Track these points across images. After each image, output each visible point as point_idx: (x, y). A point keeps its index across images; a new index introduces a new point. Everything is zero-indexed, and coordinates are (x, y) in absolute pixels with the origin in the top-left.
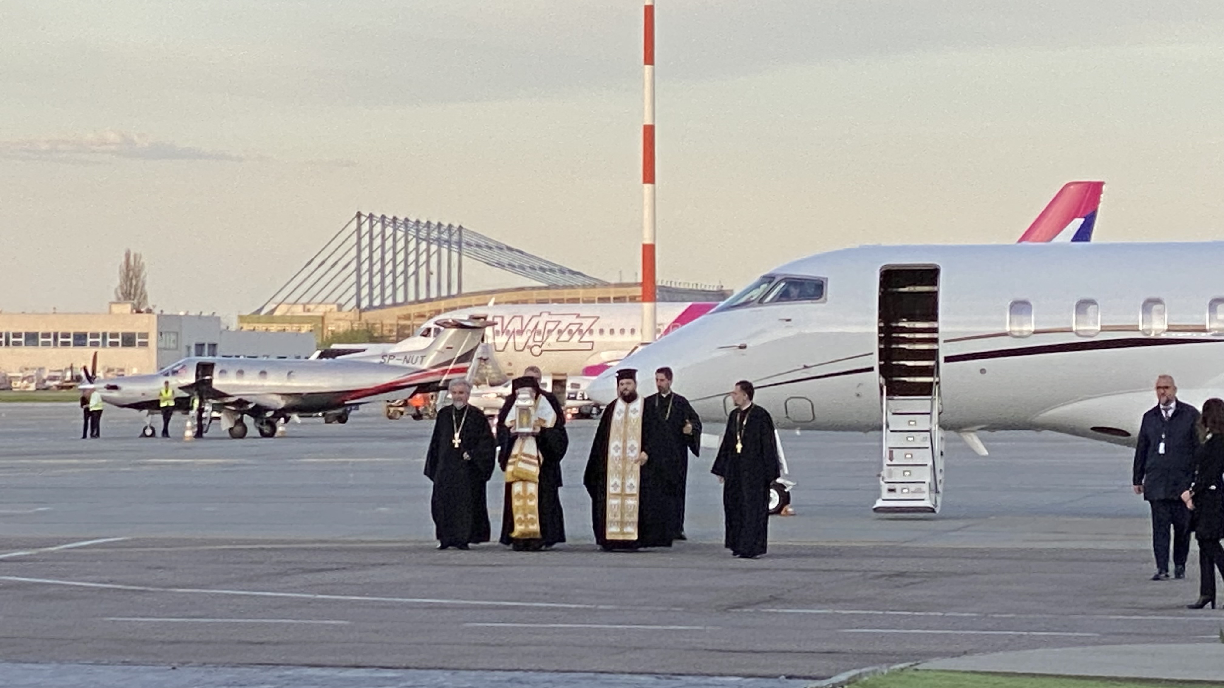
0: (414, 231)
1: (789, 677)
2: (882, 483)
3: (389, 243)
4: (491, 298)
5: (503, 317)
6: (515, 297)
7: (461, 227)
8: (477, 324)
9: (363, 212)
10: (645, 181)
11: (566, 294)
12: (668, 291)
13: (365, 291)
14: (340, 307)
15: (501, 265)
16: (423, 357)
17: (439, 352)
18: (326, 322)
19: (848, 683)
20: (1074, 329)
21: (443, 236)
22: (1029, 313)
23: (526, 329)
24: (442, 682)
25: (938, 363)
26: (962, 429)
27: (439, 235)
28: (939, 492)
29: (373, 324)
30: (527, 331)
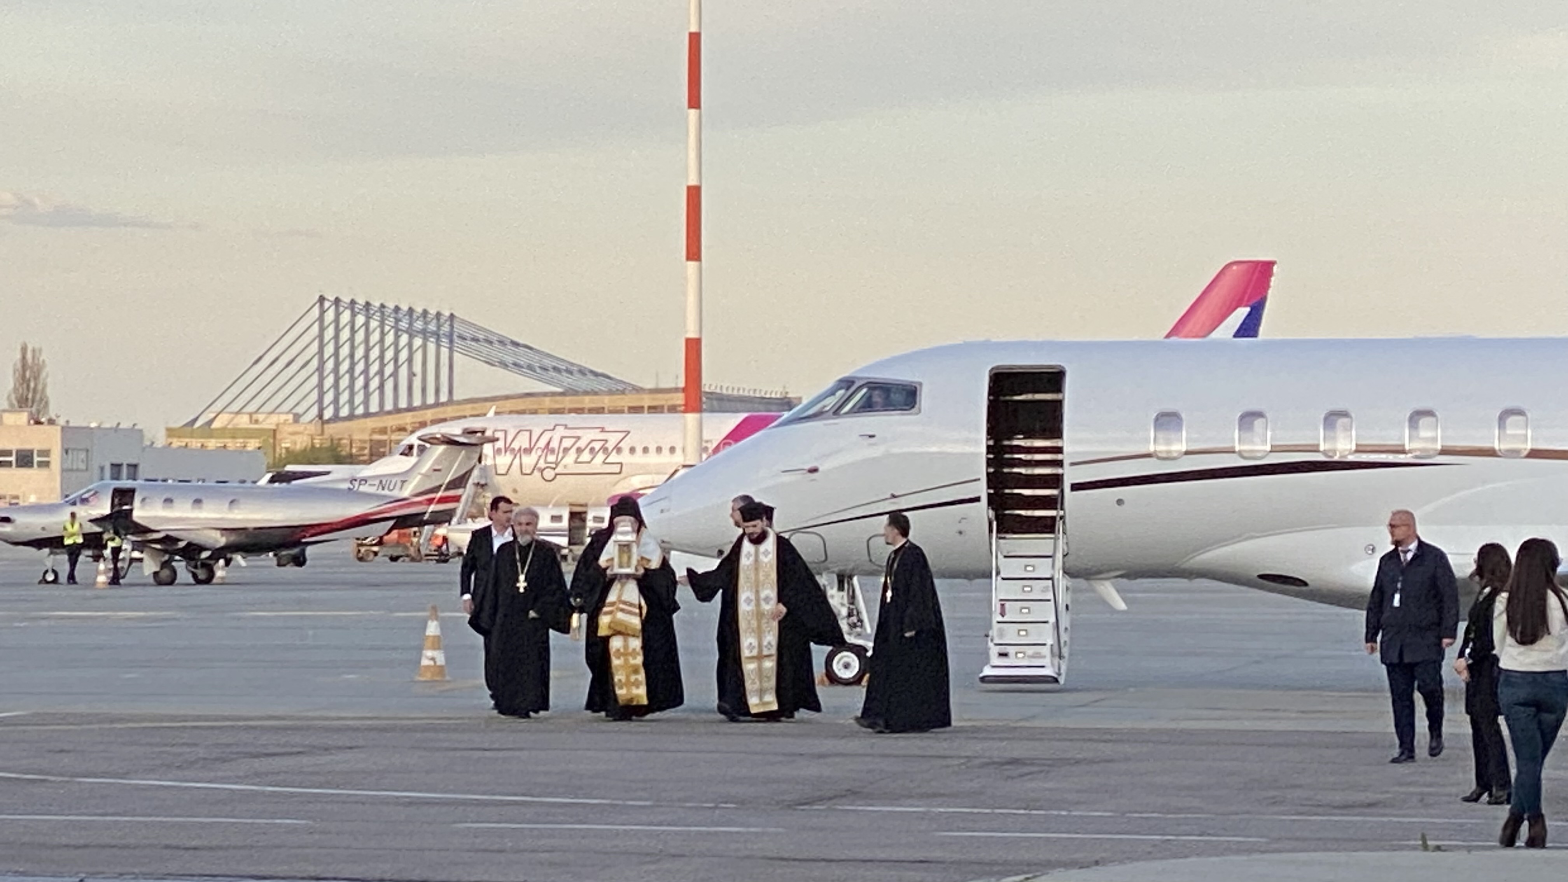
0: (393, 320)
2: (991, 645)
3: (360, 336)
4: (491, 407)
5: (506, 432)
6: (520, 404)
7: (452, 316)
8: (473, 440)
9: (326, 296)
10: (688, 258)
11: (587, 402)
12: (717, 399)
13: (329, 397)
14: (297, 418)
15: (504, 365)
16: (403, 482)
17: (425, 475)
18: (278, 436)
20: (1237, 449)
21: (430, 327)
22: (1179, 428)
23: (536, 447)
25: (1062, 491)
26: (1093, 577)
27: (424, 326)
28: (1064, 657)
29: (340, 439)
30: (537, 450)
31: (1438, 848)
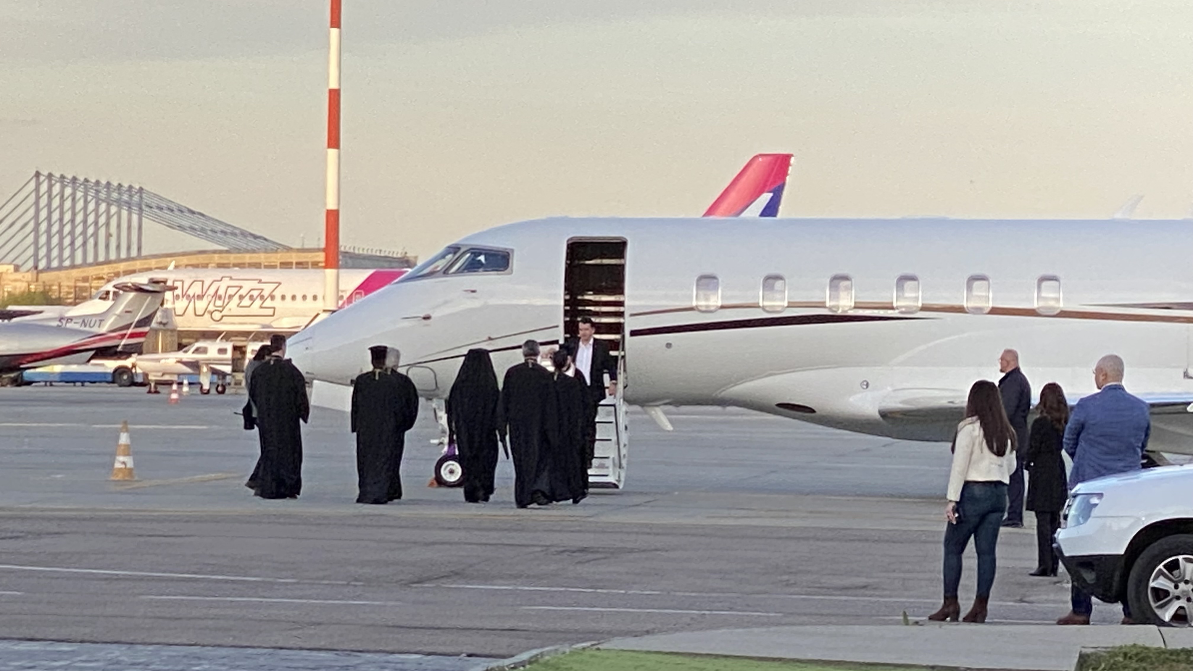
0: (94, 191)
1: (470, 655)
3: (68, 204)
4: (171, 262)
5: (183, 282)
6: (194, 260)
7: (141, 189)
8: (157, 288)
9: (42, 172)
10: (330, 146)
11: (247, 258)
12: (351, 258)
13: (43, 252)
14: (17, 269)
15: (181, 228)
16: (101, 321)
17: (119, 316)
18: (2, 283)
19: (530, 662)
20: (761, 305)
21: (123, 197)
22: (716, 288)
23: (207, 294)
24: (117, 657)
25: (623, 337)
26: (647, 404)
27: (119, 196)
28: (623, 468)
29: (50, 286)
30: (208, 296)
31: (917, 623)
